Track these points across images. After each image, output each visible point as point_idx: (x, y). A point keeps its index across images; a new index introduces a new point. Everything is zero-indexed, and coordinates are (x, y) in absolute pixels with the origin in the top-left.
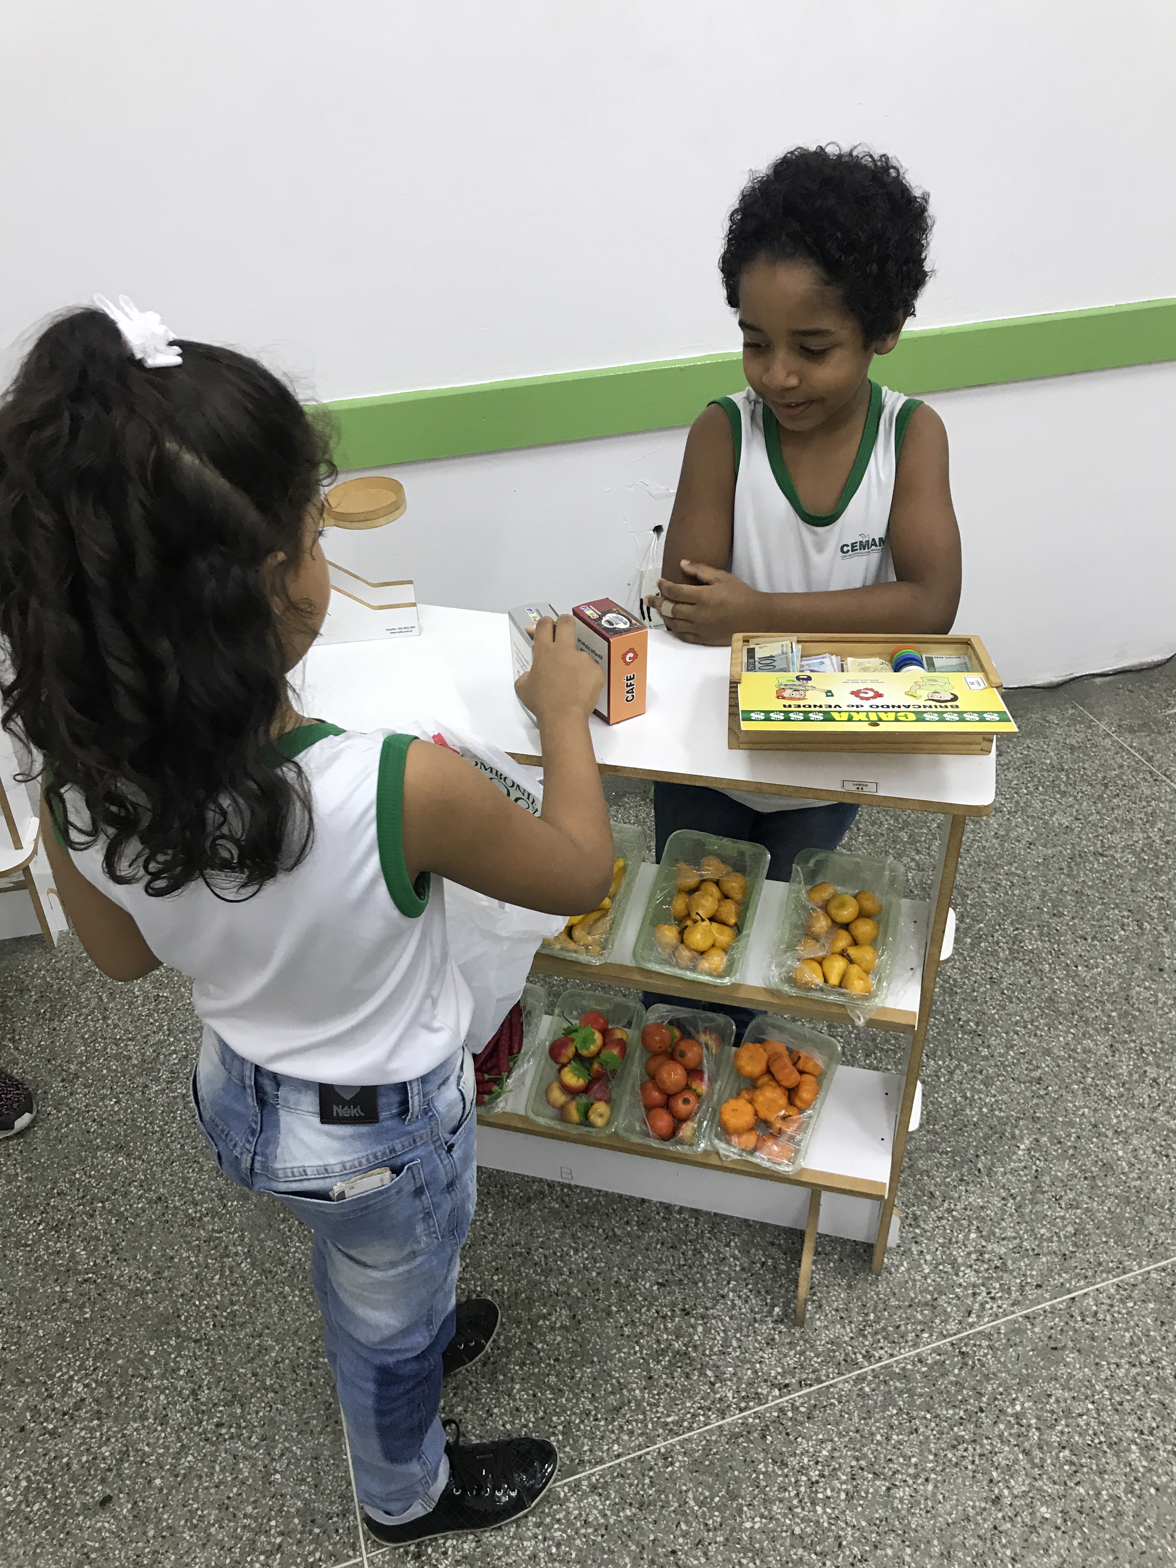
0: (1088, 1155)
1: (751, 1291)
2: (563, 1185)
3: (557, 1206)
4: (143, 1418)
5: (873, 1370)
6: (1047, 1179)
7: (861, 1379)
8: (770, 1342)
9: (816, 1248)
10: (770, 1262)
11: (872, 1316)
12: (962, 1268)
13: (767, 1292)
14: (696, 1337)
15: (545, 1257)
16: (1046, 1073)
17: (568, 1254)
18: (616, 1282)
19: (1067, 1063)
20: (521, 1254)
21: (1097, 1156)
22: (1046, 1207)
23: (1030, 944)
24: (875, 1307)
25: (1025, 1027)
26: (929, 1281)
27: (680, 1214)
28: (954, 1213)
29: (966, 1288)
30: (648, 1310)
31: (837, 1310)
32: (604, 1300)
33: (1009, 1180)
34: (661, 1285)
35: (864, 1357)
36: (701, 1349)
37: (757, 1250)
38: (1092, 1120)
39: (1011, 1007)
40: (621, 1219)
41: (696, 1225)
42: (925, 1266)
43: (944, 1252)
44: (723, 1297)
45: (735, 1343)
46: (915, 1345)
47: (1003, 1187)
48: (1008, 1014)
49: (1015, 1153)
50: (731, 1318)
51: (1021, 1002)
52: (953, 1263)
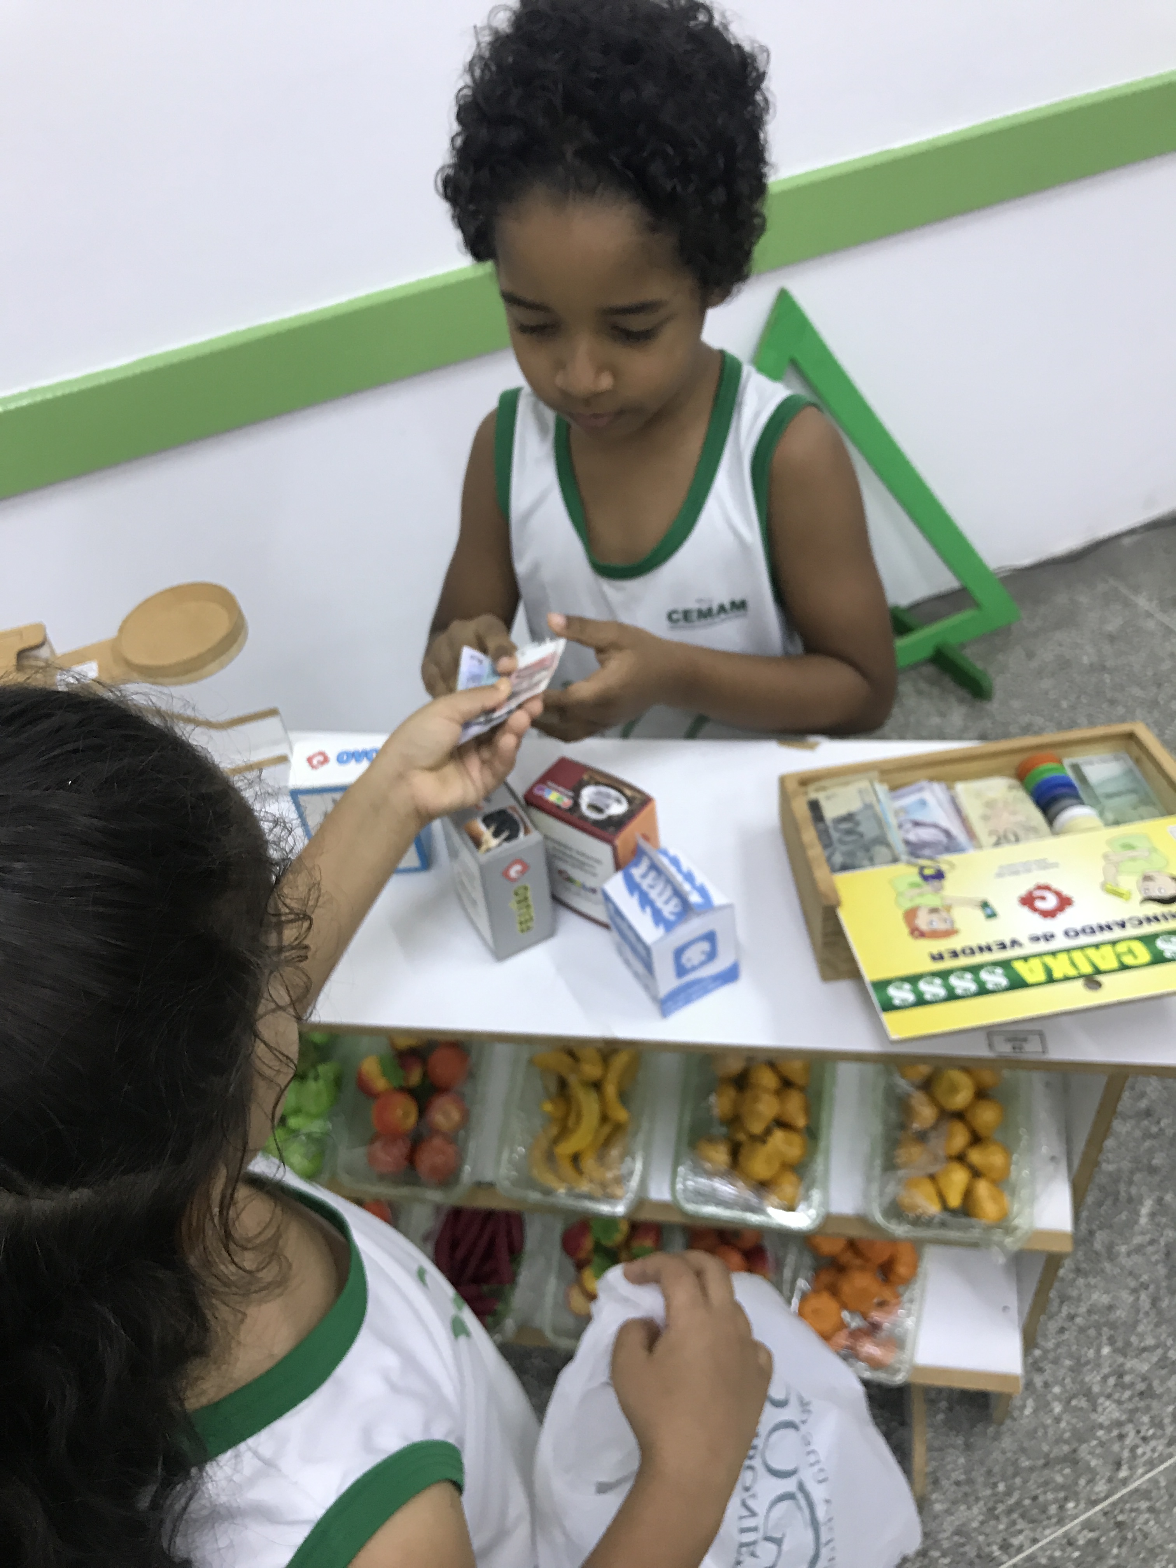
12: (1101, 1400)
24: (1004, 1472)
26: (1063, 1424)
28: (1078, 1320)
31: (958, 1484)
33: (1136, 1263)
35: (1000, 1547)
42: (1055, 1404)
43: (1074, 1379)
47: (1131, 1274)
49: (1136, 1222)
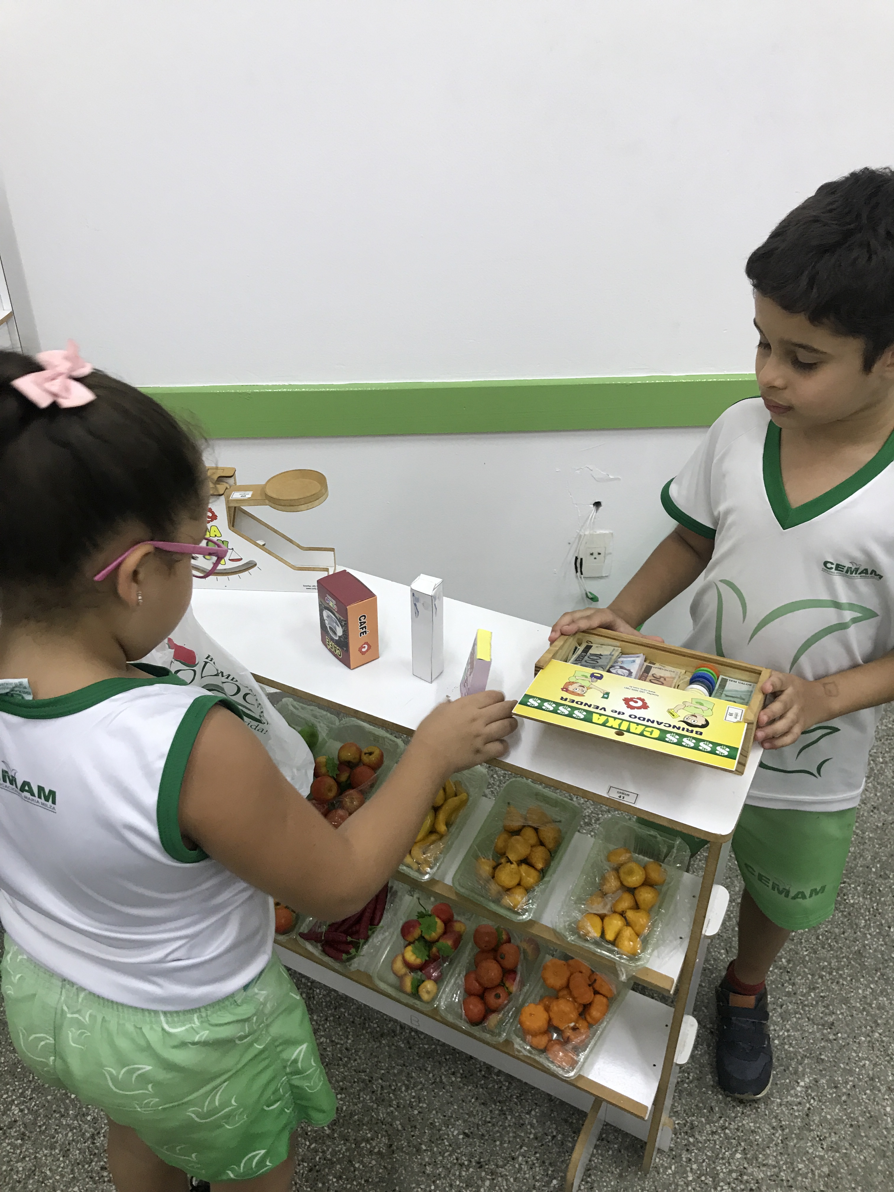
0: (859, 1104)
1: (537, 1159)
2: (412, 1029)
3: (402, 1046)
4: (52, 1147)
6: (817, 1119)
9: (601, 1134)
10: (559, 1137)
15: (382, 1087)
16: (838, 1020)
17: (400, 1089)
18: (431, 1124)
19: (860, 1015)
20: (363, 1081)
21: (866, 1108)
22: (809, 1144)
23: (853, 898)
25: (830, 973)
27: (498, 1076)
28: (727, 1131)
30: (450, 1155)
32: (418, 1137)
33: (783, 1112)
34: (466, 1135)
37: (551, 1124)
38: (871, 1073)
39: (822, 953)
40: (450, 1069)
41: (508, 1089)
44: (513, 1159)
47: (776, 1117)
48: (818, 958)
49: (793, 1088)
50: (515, 1180)
51: (832, 950)
52: (714, 1177)
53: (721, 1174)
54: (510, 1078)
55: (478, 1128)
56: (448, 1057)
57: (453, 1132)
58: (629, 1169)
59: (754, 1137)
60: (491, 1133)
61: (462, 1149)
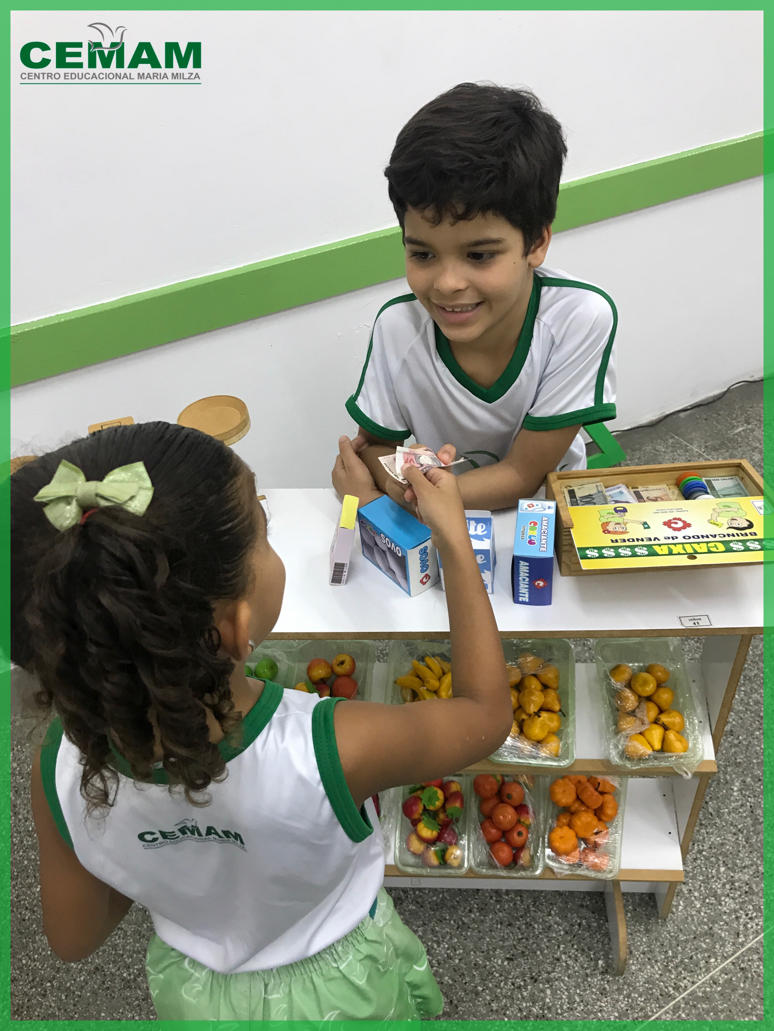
1: (577, 950)
2: (414, 890)
3: (414, 908)
5: (683, 998)
6: (760, 812)
7: (676, 1008)
8: (603, 992)
10: (584, 922)
11: (670, 953)
13: (589, 949)
14: (548, 1000)
16: (734, 726)
17: (433, 948)
18: (475, 964)
24: (671, 944)
26: (703, 914)
27: (508, 895)
29: (730, 914)
30: (506, 984)
31: (644, 953)
32: (470, 982)
34: (510, 959)
35: (674, 989)
36: (553, 1009)
37: (572, 914)
40: (465, 908)
41: (522, 902)
42: (696, 902)
43: (706, 887)
44: (558, 960)
45: (577, 999)
46: (708, 971)
50: (569, 977)
52: (715, 895)
53: (718, 890)
54: (519, 893)
55: (516, 949)
56: (458, 899)
57: (497, 963)
58: (651, 921)
59: (725, 848)
60: (529, 947)
61: (512, 973)
